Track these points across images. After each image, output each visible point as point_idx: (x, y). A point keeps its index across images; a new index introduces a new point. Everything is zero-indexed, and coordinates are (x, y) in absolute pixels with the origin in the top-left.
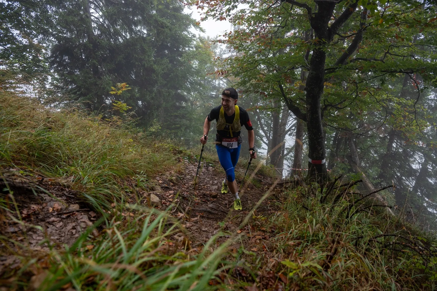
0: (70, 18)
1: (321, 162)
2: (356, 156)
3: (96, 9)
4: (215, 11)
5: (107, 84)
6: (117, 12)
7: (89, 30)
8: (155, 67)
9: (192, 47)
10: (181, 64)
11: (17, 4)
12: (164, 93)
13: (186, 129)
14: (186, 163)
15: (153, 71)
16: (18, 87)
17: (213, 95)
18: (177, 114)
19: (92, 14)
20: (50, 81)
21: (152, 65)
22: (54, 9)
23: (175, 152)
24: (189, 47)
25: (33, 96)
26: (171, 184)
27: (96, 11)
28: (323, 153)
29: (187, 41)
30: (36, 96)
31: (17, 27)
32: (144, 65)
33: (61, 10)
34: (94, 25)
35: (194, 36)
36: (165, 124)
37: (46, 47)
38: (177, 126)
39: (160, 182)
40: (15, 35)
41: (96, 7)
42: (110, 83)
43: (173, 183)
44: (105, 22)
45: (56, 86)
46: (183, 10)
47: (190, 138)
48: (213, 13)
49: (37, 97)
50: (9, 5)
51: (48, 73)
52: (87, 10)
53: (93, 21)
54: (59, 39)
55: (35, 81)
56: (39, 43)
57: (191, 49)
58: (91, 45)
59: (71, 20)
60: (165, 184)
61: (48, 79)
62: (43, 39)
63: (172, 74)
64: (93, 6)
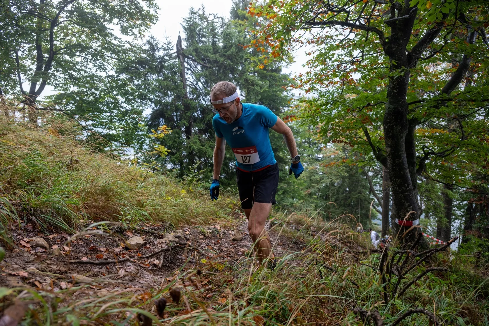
0: (165, 83)
1: (413, 223)
5: (194, 143)
6: (208, 74)
11: (123, 76)
13: (284, 193)
19: (187, 79)
22: (154, 77)
24: (288, 107)
25: (132, 158)
26: (202, 237)
29: (286, 102)
30: (135, 157)
31: (123, 95)
33: (160, 78)
34: (188, 89)
35: (293, 95)
39: (188, 233)
40: (120, 102)
41: (193, 73)
42: (196, 142)
44: (197, 84)
46: (281, 70)
47: (288, 204)
50: (118, 76)
52: (182, 75)
53: (188, 86)
54: (157, 103)
55: (136, 144)
56: (137, 107)
57: (290, 109)
58: (183, 106)
59: (166, 84)
64: (189, 72)
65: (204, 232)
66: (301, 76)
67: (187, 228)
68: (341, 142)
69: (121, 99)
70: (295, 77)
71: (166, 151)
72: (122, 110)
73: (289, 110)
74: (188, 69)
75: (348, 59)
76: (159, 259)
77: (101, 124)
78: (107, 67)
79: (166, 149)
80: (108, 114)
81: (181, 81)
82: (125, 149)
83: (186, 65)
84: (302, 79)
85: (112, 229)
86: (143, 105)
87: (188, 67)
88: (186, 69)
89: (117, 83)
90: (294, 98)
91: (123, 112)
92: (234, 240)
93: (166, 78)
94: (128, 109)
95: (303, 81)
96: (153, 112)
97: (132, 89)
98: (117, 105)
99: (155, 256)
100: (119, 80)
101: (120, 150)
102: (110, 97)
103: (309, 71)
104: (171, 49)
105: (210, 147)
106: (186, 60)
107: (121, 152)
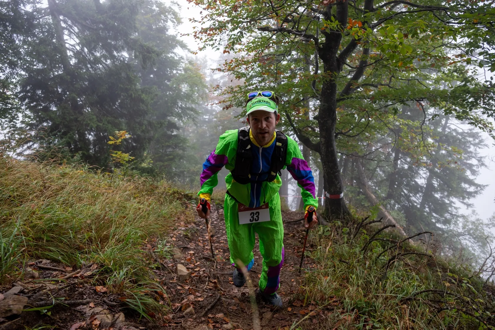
0: (42, 49)
1: (339, 196)
2: (364, 178)
3: (70, 35)
4: (214, 41)
5: (90, 120)
6: (95, 38)
7: (64, 60)
8: (144, 96)
9: (180, 70)
10: (170, 89)
12: (156, 125)
14: (194, 208)
15: (142, 101)
17: (206, 119)
18: (168, 144)
19: (66, 41)
20: (21, 119)
21: (139, 95)
22: (22, 38)
23: (181, 196)
24: (177, 70)
27: (71, 37)
28: (340, 187)
29: (174, 64)
30: (5, 137)
32: (131, 95)
33: (29, 38)
34: (69, 53)
35: (182, 58)
36: (157, 156)
37: (16, 83)
38: (170, 157)
41: (72, 33)
42: (93, 118)
43: (189, 238)
44: (82, 49)
45: (28, 124)
48: (211, 43)
51: (18, 109)
52: (62, 38)
53: (69, 49)
57: (179, 72)
58: (69, 77)
60: (180, 241)
61: (18, 117)
62: (11, 73)
63: (161, 101)
64: (66, 32)
65: (187, 235)
73: (177, 73)
74: (64, 28)
83: (62, 24)
86: (16, 77)
104: (38, 3)
105: (109, 122)
106: (61, 17)
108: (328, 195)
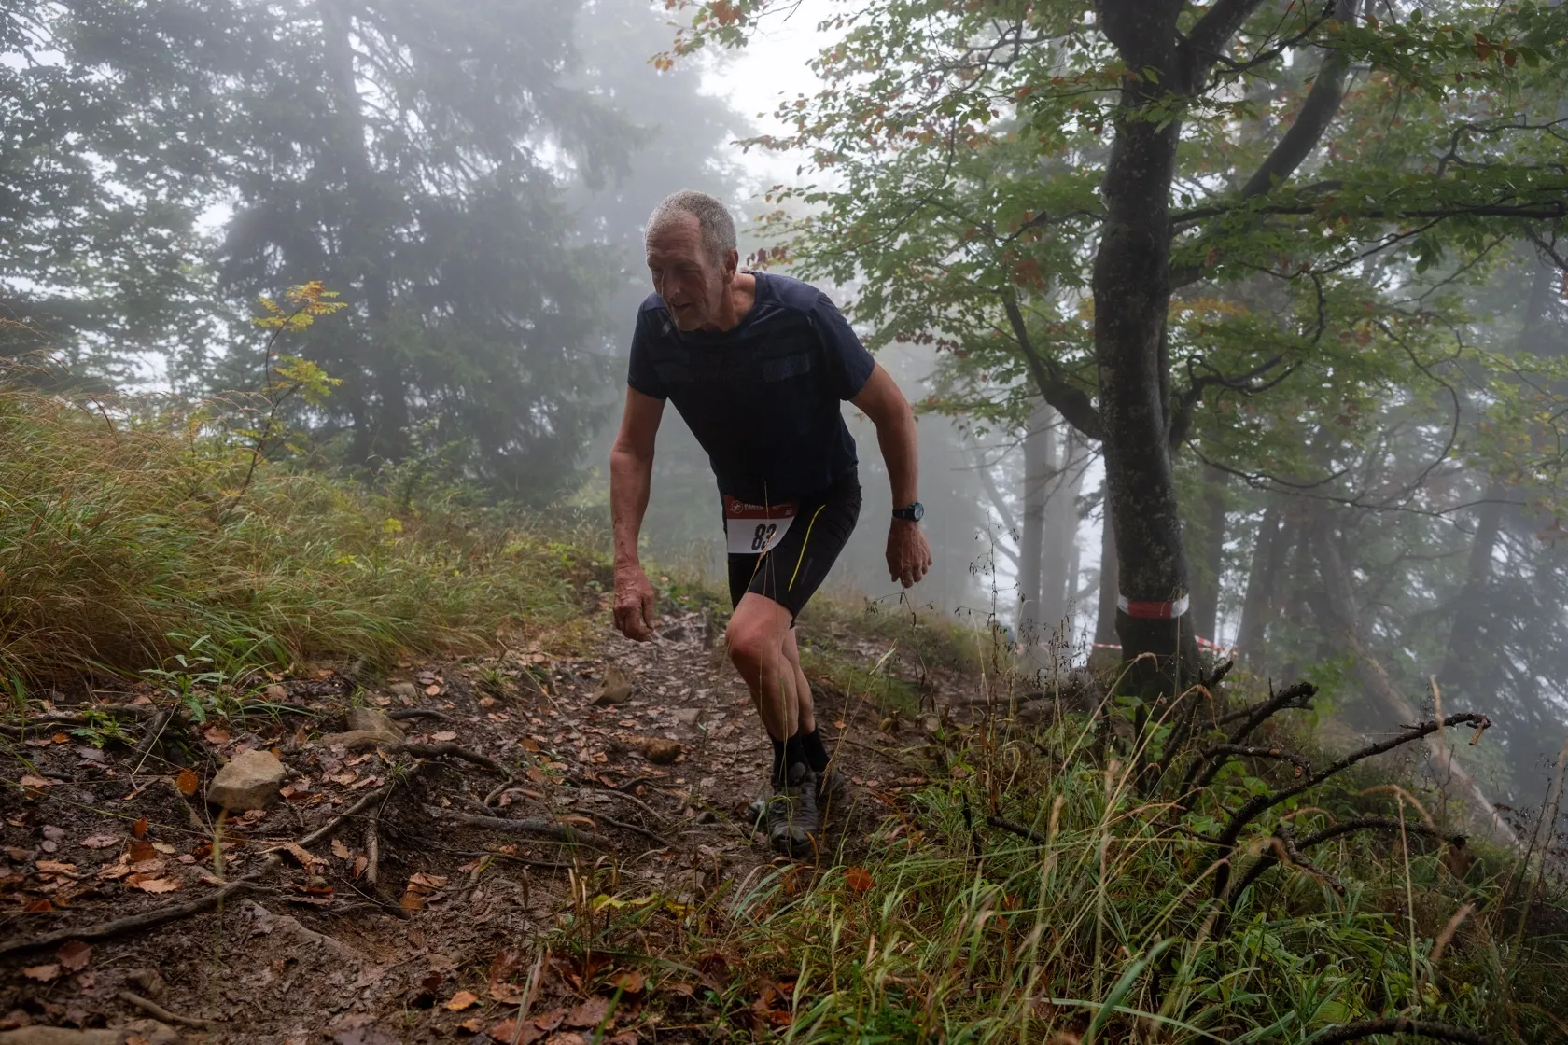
0: (277, 109)
1: (1169, 609)
3: (380, 80)
6: (442, 83)
7: (355, 156)
8: (579, 271)
11: (103, 74)
16: (119, 360)
19: (364, 98)
22: (231, 83)
23: (586, 572)
25: (163, 388)
26: (487, 700)
27: (378, 87)
28: (1174, 569)
30: (173, 388)
31: (107, 149)
33: (257, 87)
34: (370, 137)
35: (740, 171)
39: (434, 690)
40: (97, 175)
41: (386, 75)
44: (403, 118)
49: (178, 391)
50: (77, 73)
52: (343, 79)
53: (369, 122)
54: (251, 184)
55: (174, 339)
56: (170, 196)
58: (352, 201)
59: (280, 111)
61: (211, 325)
64: (370, 71)
65: (494, 682)
66: (801, 105)
67: (429, 674)
68: (928, 339)
69: (99, 164)
70: (783, 107)
71: (324, 383)
72: (110, 207)
74: (364, 60)
75: (950, 53)
76: (358, 842)
77: (25, 261)
78: (26, 33)
79: (324, 377)
80: (51, 223)
81: (339, 103)
82: (132, 356)
83: (354, 42)
84: (804, 118)
85: (141, 733)
86: (196, 193)
87: (365, 50)
88: (356, 59)
89: (77, 102)
90: (742, 180)
91: (112, 214)
92: (604, 702)
93: (281, 89)
94: (133, 203)
95: (810, 123)
96: (236, 219)
97: (143, 127)
98: (83, 188)
99: (344, 831)
100: (87, 87)
101: (109, 359)
102: (54, 156)
103: (829, 87)
106: (354, 22)
107: (118, 368)
108: (1122, 603)
